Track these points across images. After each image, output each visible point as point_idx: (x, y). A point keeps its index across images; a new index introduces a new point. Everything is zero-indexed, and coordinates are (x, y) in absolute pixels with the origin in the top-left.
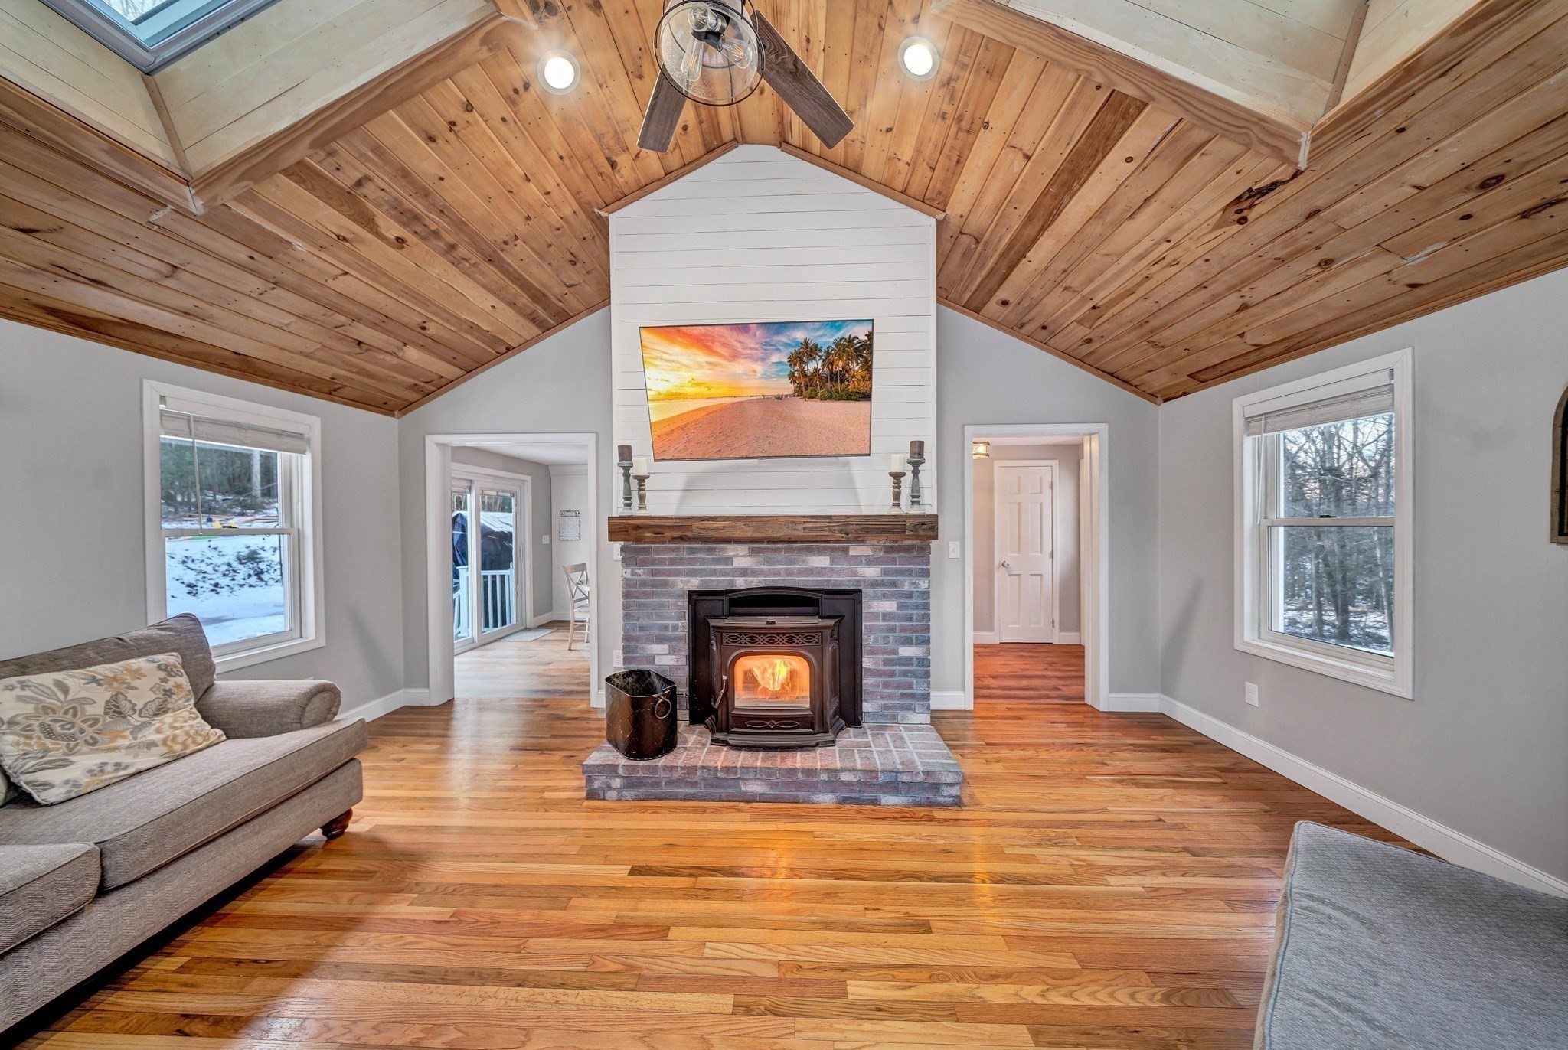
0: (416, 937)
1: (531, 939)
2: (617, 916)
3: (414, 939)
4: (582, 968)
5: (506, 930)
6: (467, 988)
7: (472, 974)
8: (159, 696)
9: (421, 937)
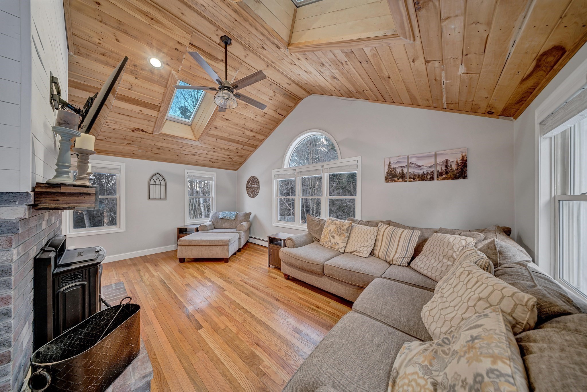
0: (265, 342)
1: (241, 322)
2: (220, 316)
3: (266, 342)
4: (238, 309)
5: (244, 329)
6: (260, 318)
7: (257, 321)
8: (450, 382)
9: (264, 341)
